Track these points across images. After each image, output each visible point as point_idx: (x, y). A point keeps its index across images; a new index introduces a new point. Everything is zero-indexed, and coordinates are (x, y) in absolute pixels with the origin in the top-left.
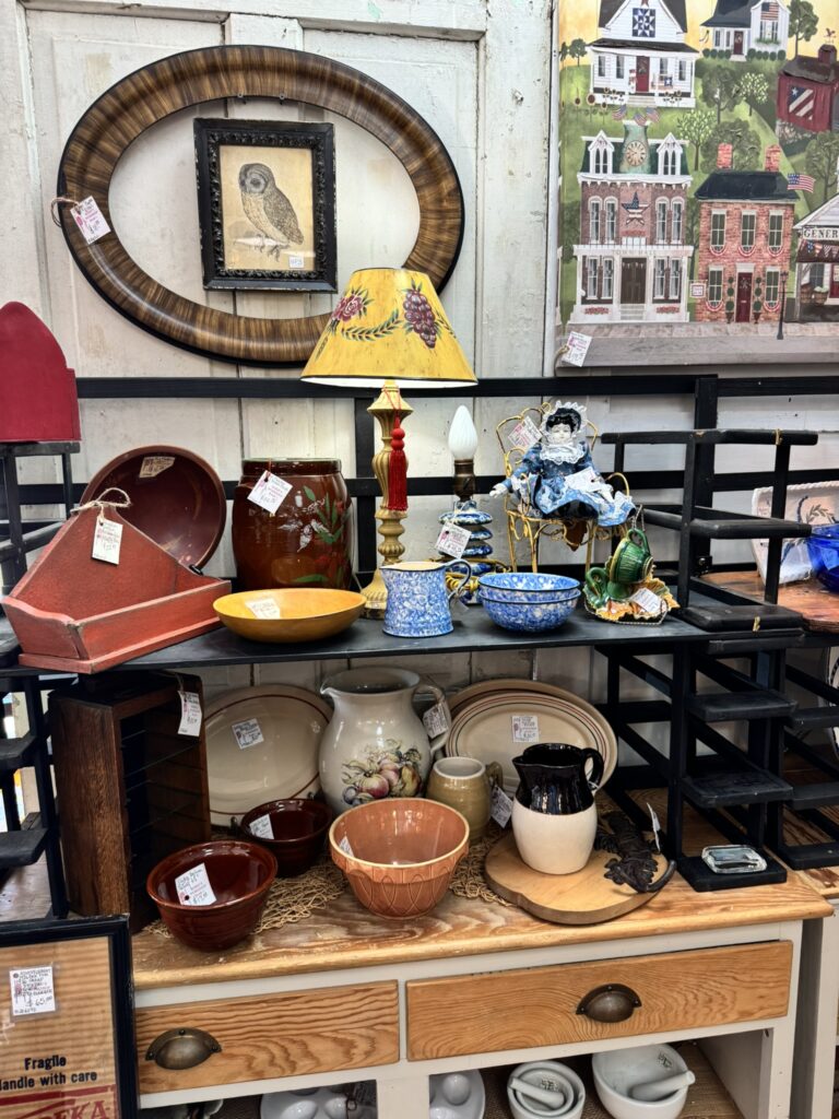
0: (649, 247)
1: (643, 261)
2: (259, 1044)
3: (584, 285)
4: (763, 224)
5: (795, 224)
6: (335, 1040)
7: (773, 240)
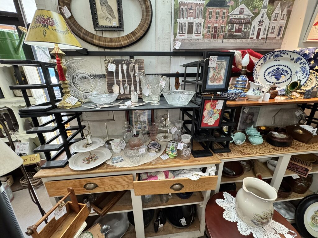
0: (194, 20)
1: (193, 23)
2: (106, 185)
3: (179, 29)
4: (221, 14)
5: (228, 14)
6: (121, 185)
7: (223, 18)
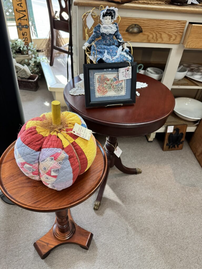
2: (151, 32)
6: (168, 35)
